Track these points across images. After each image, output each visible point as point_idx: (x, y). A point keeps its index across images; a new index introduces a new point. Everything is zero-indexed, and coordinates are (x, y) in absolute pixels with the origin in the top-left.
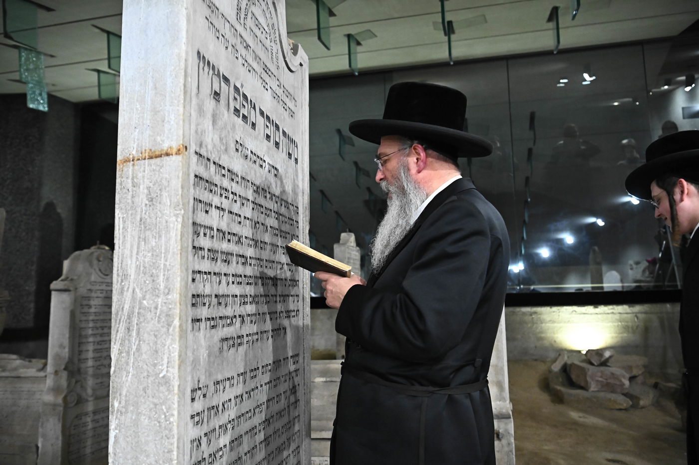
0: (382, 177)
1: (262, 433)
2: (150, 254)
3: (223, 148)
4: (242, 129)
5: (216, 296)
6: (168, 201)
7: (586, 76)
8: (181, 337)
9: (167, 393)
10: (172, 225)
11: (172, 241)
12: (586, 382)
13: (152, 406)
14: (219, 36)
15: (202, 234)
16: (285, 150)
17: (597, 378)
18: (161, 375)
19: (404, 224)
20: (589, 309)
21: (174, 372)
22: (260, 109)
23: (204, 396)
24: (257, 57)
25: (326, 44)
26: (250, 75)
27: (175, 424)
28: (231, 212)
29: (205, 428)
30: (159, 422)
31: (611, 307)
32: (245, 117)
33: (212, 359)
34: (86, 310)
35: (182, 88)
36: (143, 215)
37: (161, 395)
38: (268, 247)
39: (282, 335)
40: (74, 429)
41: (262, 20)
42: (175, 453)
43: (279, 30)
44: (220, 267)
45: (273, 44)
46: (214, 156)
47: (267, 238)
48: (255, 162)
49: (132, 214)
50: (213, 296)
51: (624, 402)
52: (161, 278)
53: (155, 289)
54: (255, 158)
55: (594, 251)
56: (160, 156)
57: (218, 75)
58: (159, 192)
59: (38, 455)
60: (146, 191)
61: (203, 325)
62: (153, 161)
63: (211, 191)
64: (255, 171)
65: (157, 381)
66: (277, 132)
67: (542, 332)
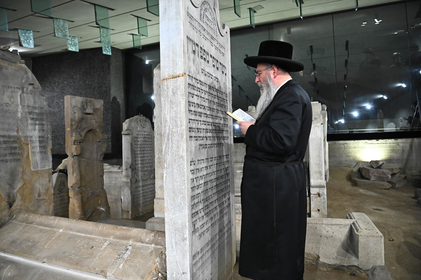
0: (258, 80)
1: (215, 183)
2: (174, 113)
3: (197, 72)
4: (204, 64)
5: (197, 129)
6: (180, 93)
7: (376, 20)
8: (186, 142)
9: (182, 161)
10: (181, 102)
11: (182, 108)
12: (369, 176)
13: (177, 166)
14: (194, 28)
15: (191, 105)
16: (221, 70)
17: (375, 174)
18: (180, 155)
19: (269, 100)
20: (374, 141)
21: (185, 154)
22: (210, 55)
23: (194, 164)
24: (208, 33)
25: (239, 15)
26: (206, 41)
27: (186, 171)
28: (201, 97)
29: (195, 176)
30: (180, 171)
31: (385, 140)
32: (205, 59)
33: (196, 152)
34: (136, 143)
35: (183, 52)
36: (171, 99)
37: (181, 162)
38: (215, 111)
39: (222, 146)
40: (135, 193)
41: (210, 17)
42: (186, 181)
43: (217, 20)
44: (198, 118)
45: (214, 26)
46: (194, 76)
47: (215, 107)
48: (209, 76)
49: (167, 99)
50: (196, 129)
51: (388, 185)
52: (179, 121)
53: (177, 125)
54: (209, 75)
55: (380, 112)
56: (176, 77)
57: (194, 44)
58: (176, 90)
59: (122, 203)
60: (172, 90)
61: (193, 139)
62: (174, 79)
63: (194, 89)
64: (209, 80)
65: (179, 157)
66: (217, 63)
67: (349, 153)
